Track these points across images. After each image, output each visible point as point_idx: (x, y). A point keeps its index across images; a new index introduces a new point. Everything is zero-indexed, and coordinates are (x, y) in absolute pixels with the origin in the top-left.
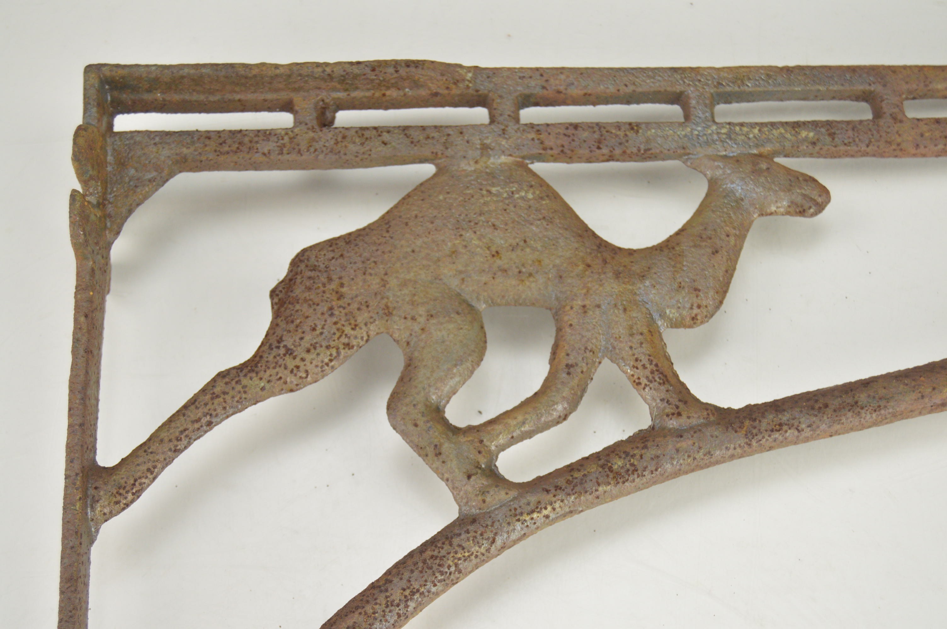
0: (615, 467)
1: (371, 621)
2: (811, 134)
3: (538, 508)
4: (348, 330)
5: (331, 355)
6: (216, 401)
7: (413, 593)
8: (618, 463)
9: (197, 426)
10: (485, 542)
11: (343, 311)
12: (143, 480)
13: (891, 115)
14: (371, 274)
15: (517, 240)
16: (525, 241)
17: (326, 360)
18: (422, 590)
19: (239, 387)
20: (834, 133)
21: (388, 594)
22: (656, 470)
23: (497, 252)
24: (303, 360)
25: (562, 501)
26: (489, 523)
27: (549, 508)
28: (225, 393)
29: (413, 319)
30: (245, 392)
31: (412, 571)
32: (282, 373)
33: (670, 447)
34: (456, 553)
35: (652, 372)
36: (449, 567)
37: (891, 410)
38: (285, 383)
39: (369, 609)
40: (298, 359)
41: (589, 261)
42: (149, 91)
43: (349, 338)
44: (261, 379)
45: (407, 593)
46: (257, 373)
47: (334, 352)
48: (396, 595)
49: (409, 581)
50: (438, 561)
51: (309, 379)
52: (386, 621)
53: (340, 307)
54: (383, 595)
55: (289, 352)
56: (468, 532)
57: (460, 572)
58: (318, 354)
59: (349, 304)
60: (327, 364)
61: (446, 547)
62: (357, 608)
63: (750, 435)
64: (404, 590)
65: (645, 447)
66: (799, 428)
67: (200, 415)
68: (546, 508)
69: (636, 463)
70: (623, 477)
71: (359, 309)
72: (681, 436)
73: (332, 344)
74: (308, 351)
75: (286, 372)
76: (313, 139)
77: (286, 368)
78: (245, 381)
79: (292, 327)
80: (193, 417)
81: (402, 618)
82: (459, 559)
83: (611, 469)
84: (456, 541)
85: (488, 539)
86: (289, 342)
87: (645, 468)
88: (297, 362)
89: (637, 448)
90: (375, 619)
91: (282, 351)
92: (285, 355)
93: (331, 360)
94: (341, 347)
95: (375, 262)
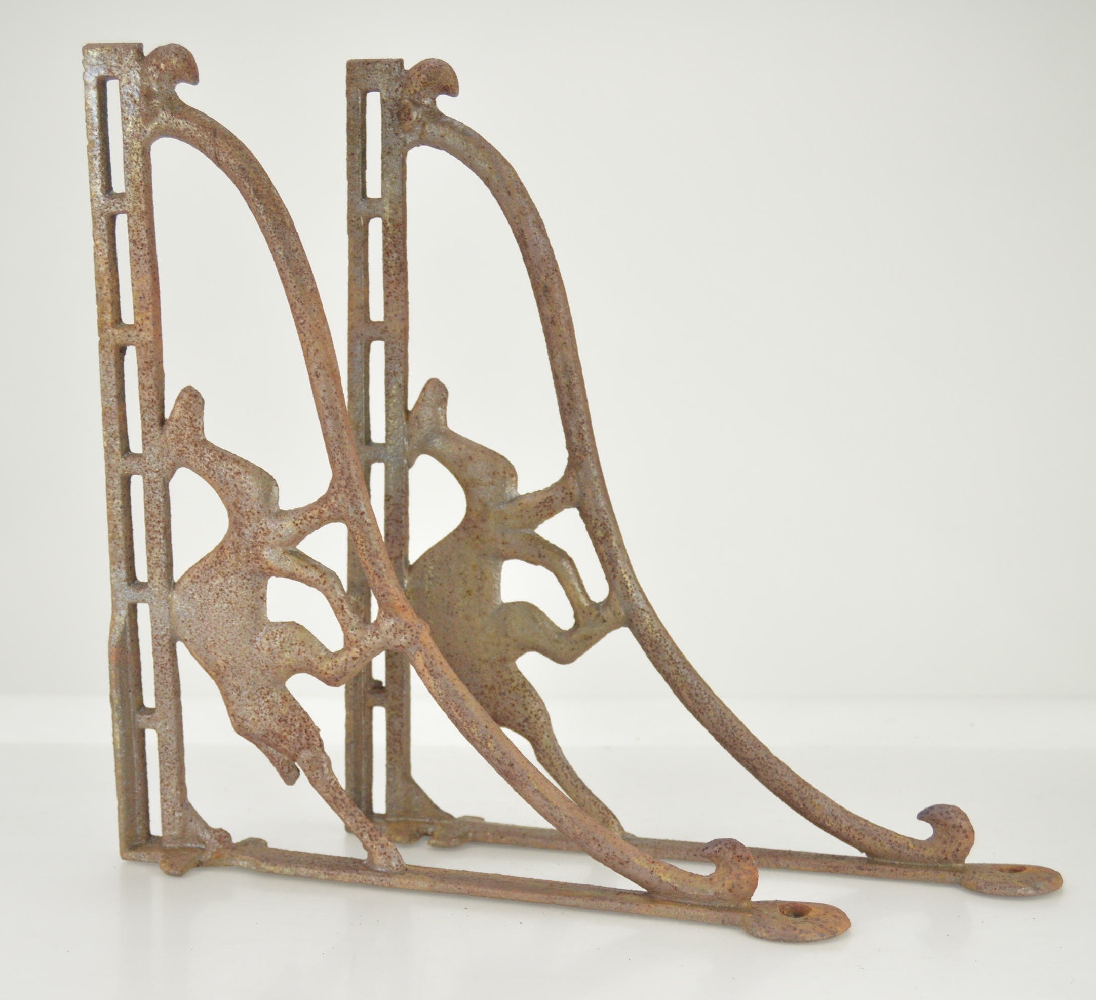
0: (602, 536)
1: (686, 684)
2: (394, 387)
3: (624, 583)
4: (514, 685)
5: (529, 695)
6: (555, 764)
7: (672, 659)
8: (600, 534)
9: (569, 775)
10: (643, 615)
11: (503, 687)
12: (600, 808)
13: (382, 333)
14: (480, 669)
15: (460, 579)
16: (461, 574)
17: (532, 698)
18: (670, 653)
19: (547, 751)
20: (394, 372)
21: (671, 673)
22: (604, 511)
23: (468, 592)
24: (531, 712)
25: (621, 568)
26: (632, 612)
27: (625, 576)
28: (550, 759)
29: (508, 646)
30: (550, 747)
31: (659, 659)
32: (539, 724)
33: (590, 502)
34: (649, 632)
35: (545, 506)
36: (657, 637)
37: (573, 364)
38: (545, 723)
39: (679, 685)
40: (531, 715)
41: (474, 537)
42: (360, 793)
43: (519, 684)
44: (542, 738)
45: (671, 662)
46: (539, 739)
47: (527, 694)
48: (672, 668)
49: (664, 661)
50: (653, 643)
51: (542, 708)
52: (687, 675)
53: (500, 689)
54: (672, 676)
55: (526, 720)
56: (637, 625)
57: (660, 630)
58: (528, 703)
59: (498, 683)
60: (534, 698)
61: (645, 638)
62: (678, 691)
63: (585, 453)
64: (669, 664)
65: (591, 516)
66: (582, 422)
67: (563, 774)
68: (625, 578)
69: (600, 523)
70: (608, 531)
71: (501, 677)
72: (585, 494)
73: (522, 694)
74: (526, 709)
75: (538, 722)
76: (393, 697)
77: (536, 723)
78: (543, 747)
79: (511, 718)
80: (564, 778)
81: (685, 665)
82: (653, 630)
83: (603, 538)
84: (642, 632)
85: (642, 613)
86: (521, 720)
87: (604, 518)
88: (532, 716)
89: (591, 521)
90: (685, 682)
91: (526, 724)
92: (528, 723)
93: (532, 695)
94: (524, 689)
95: (472, 665)
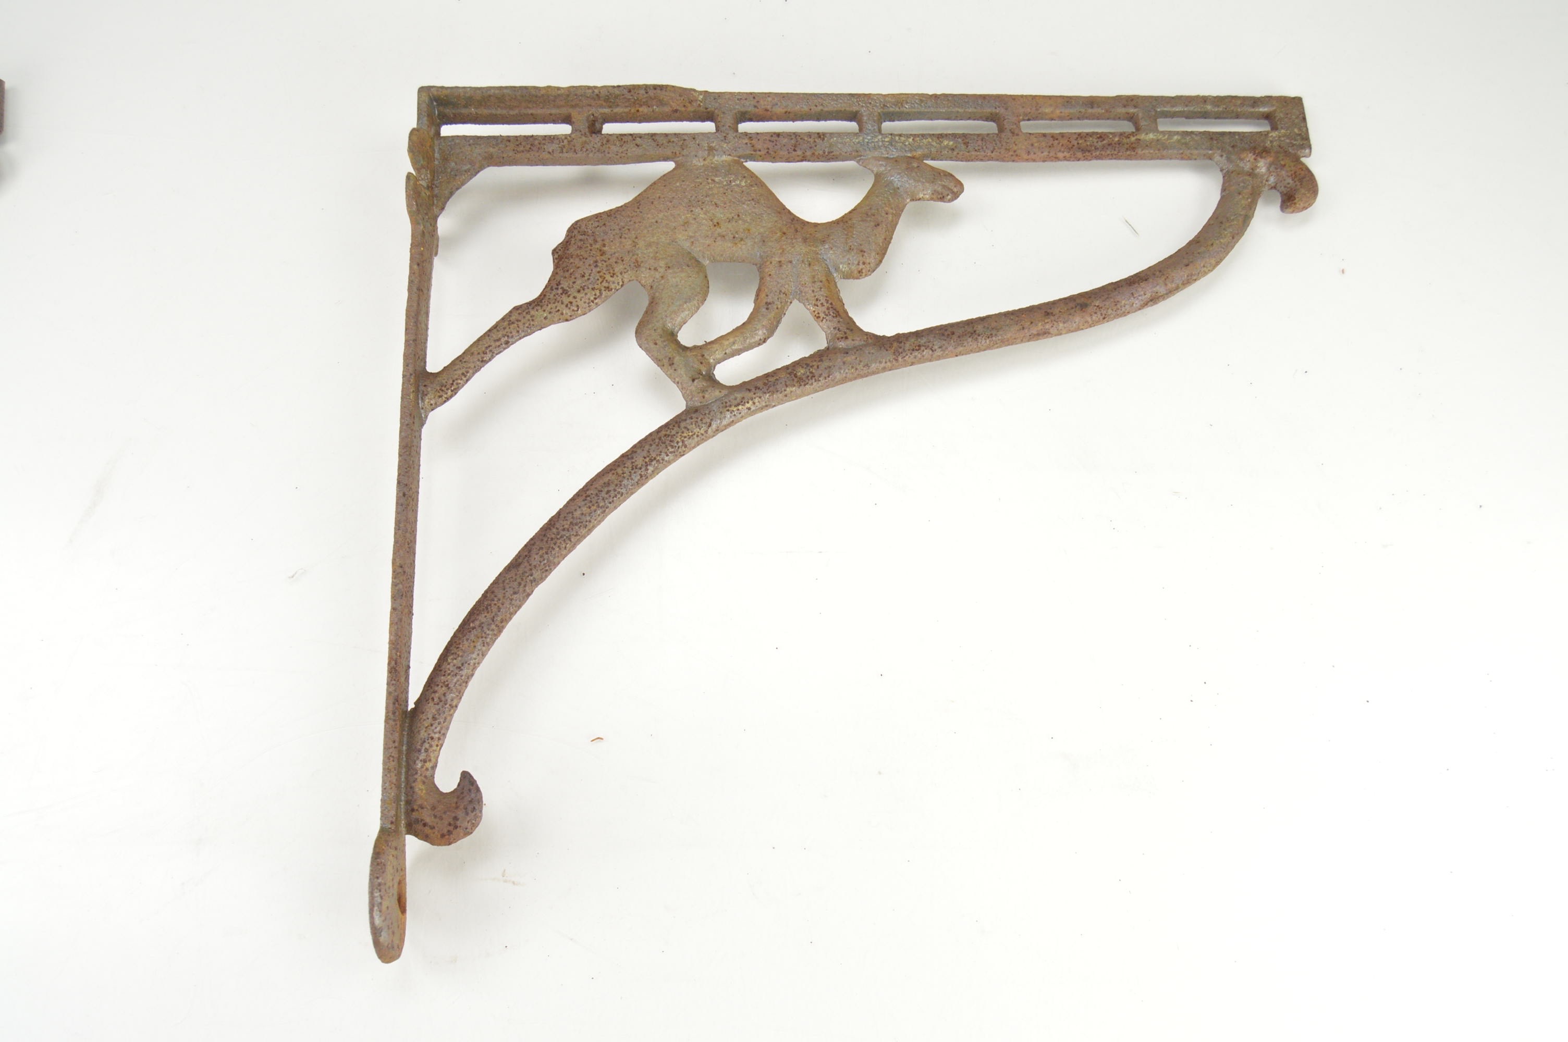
0: (799, 374)
1: (620, 479)
2: (951, 143)
3: (742, 402)
4: (608, 277)
5: (595, 295)
6: (512, 326)
7: (651, 461)
8: (801, 372)
9: (498, 343)
10: (703, 425)
11: (605, 264)
12: (459, 381)
13: (1010, 130)
14: (625, 238)
15: (733, 215)
16: (738, 216)
17: (592, 298)
18: (658, 458)
19: (528, 317)
20: (968, 143)
21: (633, 461)
22: (829, 377)
23: (718, 223)
24: (575, 297)
25: (760, 397)
26: (707, 412)
27: (751, 402)
28: (518, 321)
29: (656, 269)
30: (533, 320)
31: (651, 445)
32: (561, 307)
33: (839, 360)
34: (683, 433)
35: (828, 309)
36: (678, 442)
37: (1000, 338)
38: (562, 314)
39: (619, 471)
40: (571, 297)
41: (785, 230)
42: (466, 106)
43: (609, 283)
44: (544, 311)
45: (647, 460)
46: (541, 307)
47: (598, 293)
48: (639, 461)
49: (649, 452)
50: (669, 438)
51: (579, 312)
52: (632, 479)
53: (603, 260)
54: (630, 461)
55: (565, 292)
56: (691, 418)
57: (686, 447)
58: (586, 294)
59: (609, 259)
60: (593, 302)
61: (676, 429)
62: (611, 470)
63: (897, 353)
64: (645, 458)
65: (821, 360)
66: (933, 349)
67: (500, 336)
68: (748, 402)
69: (814, 371)
70: (805, 381)
71: (616, 262)
72: (847, 353)
73: (596, 286)
74: (579, 291)
75: (563, 306)
76: (585, 142)
77: (562, 303)
78: (532, 312)
79: (567, 274)
80: (495, 337)
81: (644, 478)
82: (685, 437)
83: (796, 376)
84: (683, 425)
85: (706, 423)
86: (565, 285)
87: (820, 375)
88: (571, 299)
89: (815, 361)
90: (624, 477)
91: (560, 291)
92: (562, 294)
93: (595, 299)
94: (603, 289)
95: (629, 230)
